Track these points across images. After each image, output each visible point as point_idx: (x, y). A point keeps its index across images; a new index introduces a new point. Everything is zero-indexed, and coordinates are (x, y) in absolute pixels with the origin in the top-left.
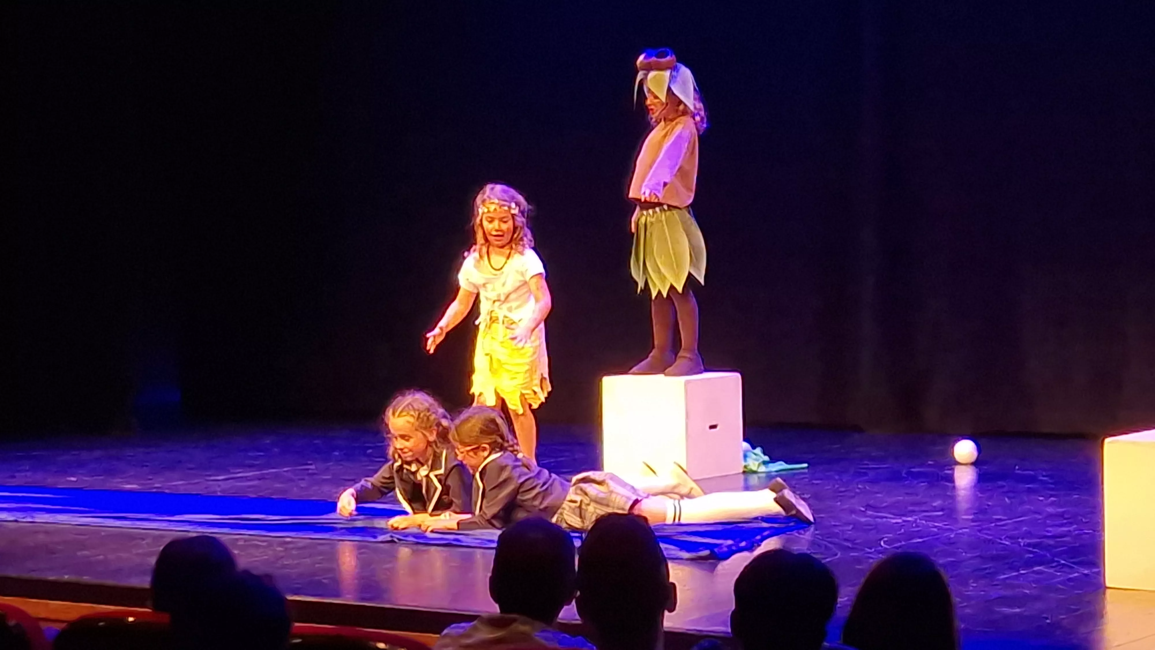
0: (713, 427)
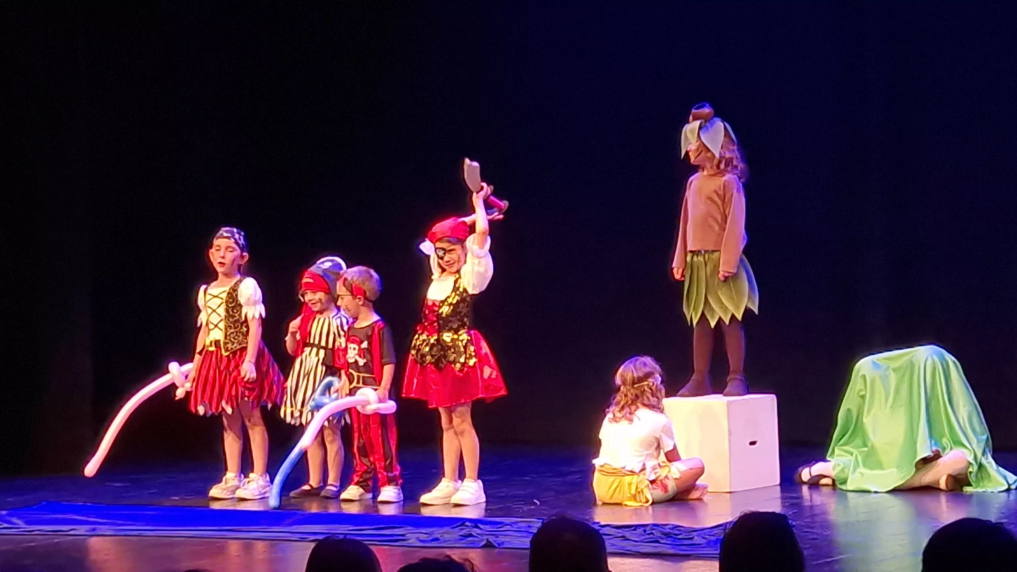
0: (753, 443)
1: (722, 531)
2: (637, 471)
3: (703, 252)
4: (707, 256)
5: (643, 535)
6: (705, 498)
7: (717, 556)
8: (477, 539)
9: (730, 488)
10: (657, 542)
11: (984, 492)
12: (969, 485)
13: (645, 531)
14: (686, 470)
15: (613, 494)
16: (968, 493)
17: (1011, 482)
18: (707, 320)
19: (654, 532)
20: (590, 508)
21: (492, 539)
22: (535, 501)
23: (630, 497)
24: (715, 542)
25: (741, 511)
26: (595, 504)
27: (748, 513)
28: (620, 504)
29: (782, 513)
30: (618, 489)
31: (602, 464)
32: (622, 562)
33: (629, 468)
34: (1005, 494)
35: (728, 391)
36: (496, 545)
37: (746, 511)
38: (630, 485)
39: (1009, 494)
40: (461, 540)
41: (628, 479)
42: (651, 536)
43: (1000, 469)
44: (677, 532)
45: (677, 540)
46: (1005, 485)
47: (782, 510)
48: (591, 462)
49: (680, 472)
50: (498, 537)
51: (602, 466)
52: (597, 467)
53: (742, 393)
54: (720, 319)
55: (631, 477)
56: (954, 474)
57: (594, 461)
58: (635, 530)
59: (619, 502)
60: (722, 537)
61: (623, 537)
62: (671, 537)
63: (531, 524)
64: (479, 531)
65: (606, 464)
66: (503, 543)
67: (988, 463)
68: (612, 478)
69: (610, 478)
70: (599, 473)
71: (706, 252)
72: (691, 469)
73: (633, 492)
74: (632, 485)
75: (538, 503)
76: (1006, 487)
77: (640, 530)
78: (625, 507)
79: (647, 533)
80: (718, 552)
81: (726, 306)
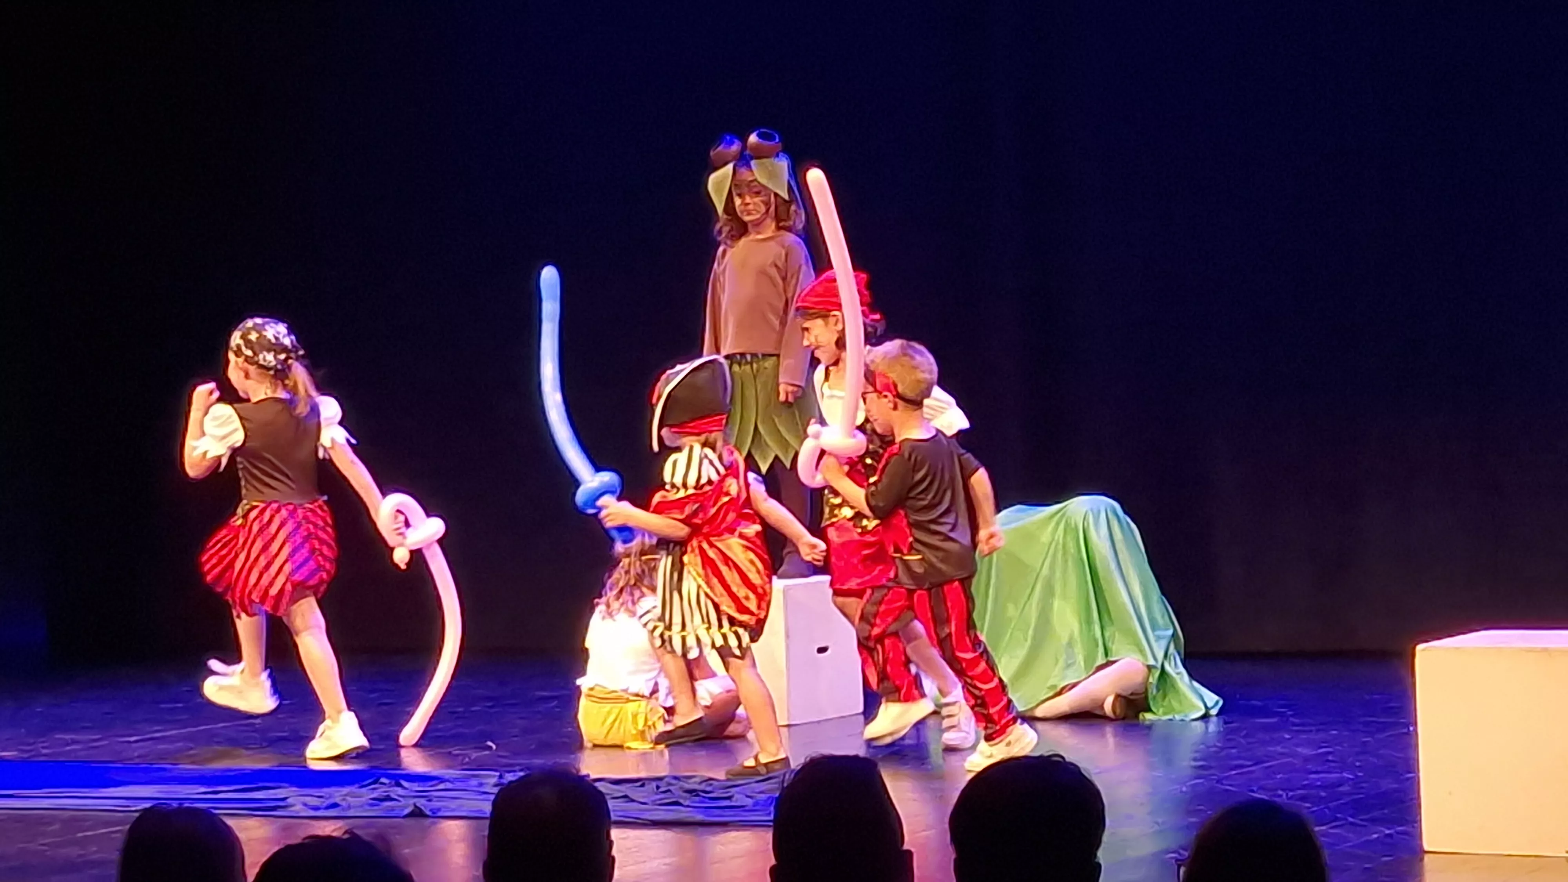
0: (822, 650)
1: (777, 786)
2: (647, 693)
3: (749, 357)
4: (755, 366)
5: (657, 794)
6: (751, 735)
7: (771, 824)
8: (400, 804)
9: (788, 719)
10: (676, 803)
11: (1170, 720)
12: (1149, 710)
13: (658, 787)
14: (721, 693)
15: (608, 733)
16: (1147, 723)
17: (1209, 705)
18: (756, 462)
19: (671, 788)
20: (573, 753)
21: (421, 802)
22: (490, 743)
23: (637, 734)
24: (767, 803)
25: (806, 755)
26: (581, 747)
27: (819, 756)
28: (620, 747)
29: (868, 756)
30: (618, 721)
31: (591, 686)
32: (624, 836)
33: (633, 689)
34: (1199, 725)
35: (783, 571)
36: (428, 813)
37: (814, 755)
38: (635, 716)
39: (1207, 722)
40: (372, 805)
41: (631, 707)
42: (668, 795)
43: (1196, 684)
44: (708, 789)
45: (707, 800)
46: (1201, 710)
47: (867, 752)
48: (574, 683)
49: (711, 694)
50: (430, 801)
51: (592, 689)
52: (584, 690)
53: (807, 573)
54: (776, 458)
55: (637, 703)
56: (1124, 694)
57: (579, 682)
58: (643, 785)
59: (618, 743)
60: (777, 795)
61: (625, 796)
62: (698, 795)
63: (484, 781)
64: (400, 791)
65: (597, 685)
66: (439, 810)
67: (1178, 674)
68: (609, 706)
69: (605, 707)
70: (586, 699)
71: (754, 355)
72: (728, 691)
73: (640, 726)
74: (639, 716)
75: (494, 747)
76: (1202, 712)
77: (650, 786)
78: (627, 751)
79: (661, 790)
80: (772, 817)
81: (786, 440)
